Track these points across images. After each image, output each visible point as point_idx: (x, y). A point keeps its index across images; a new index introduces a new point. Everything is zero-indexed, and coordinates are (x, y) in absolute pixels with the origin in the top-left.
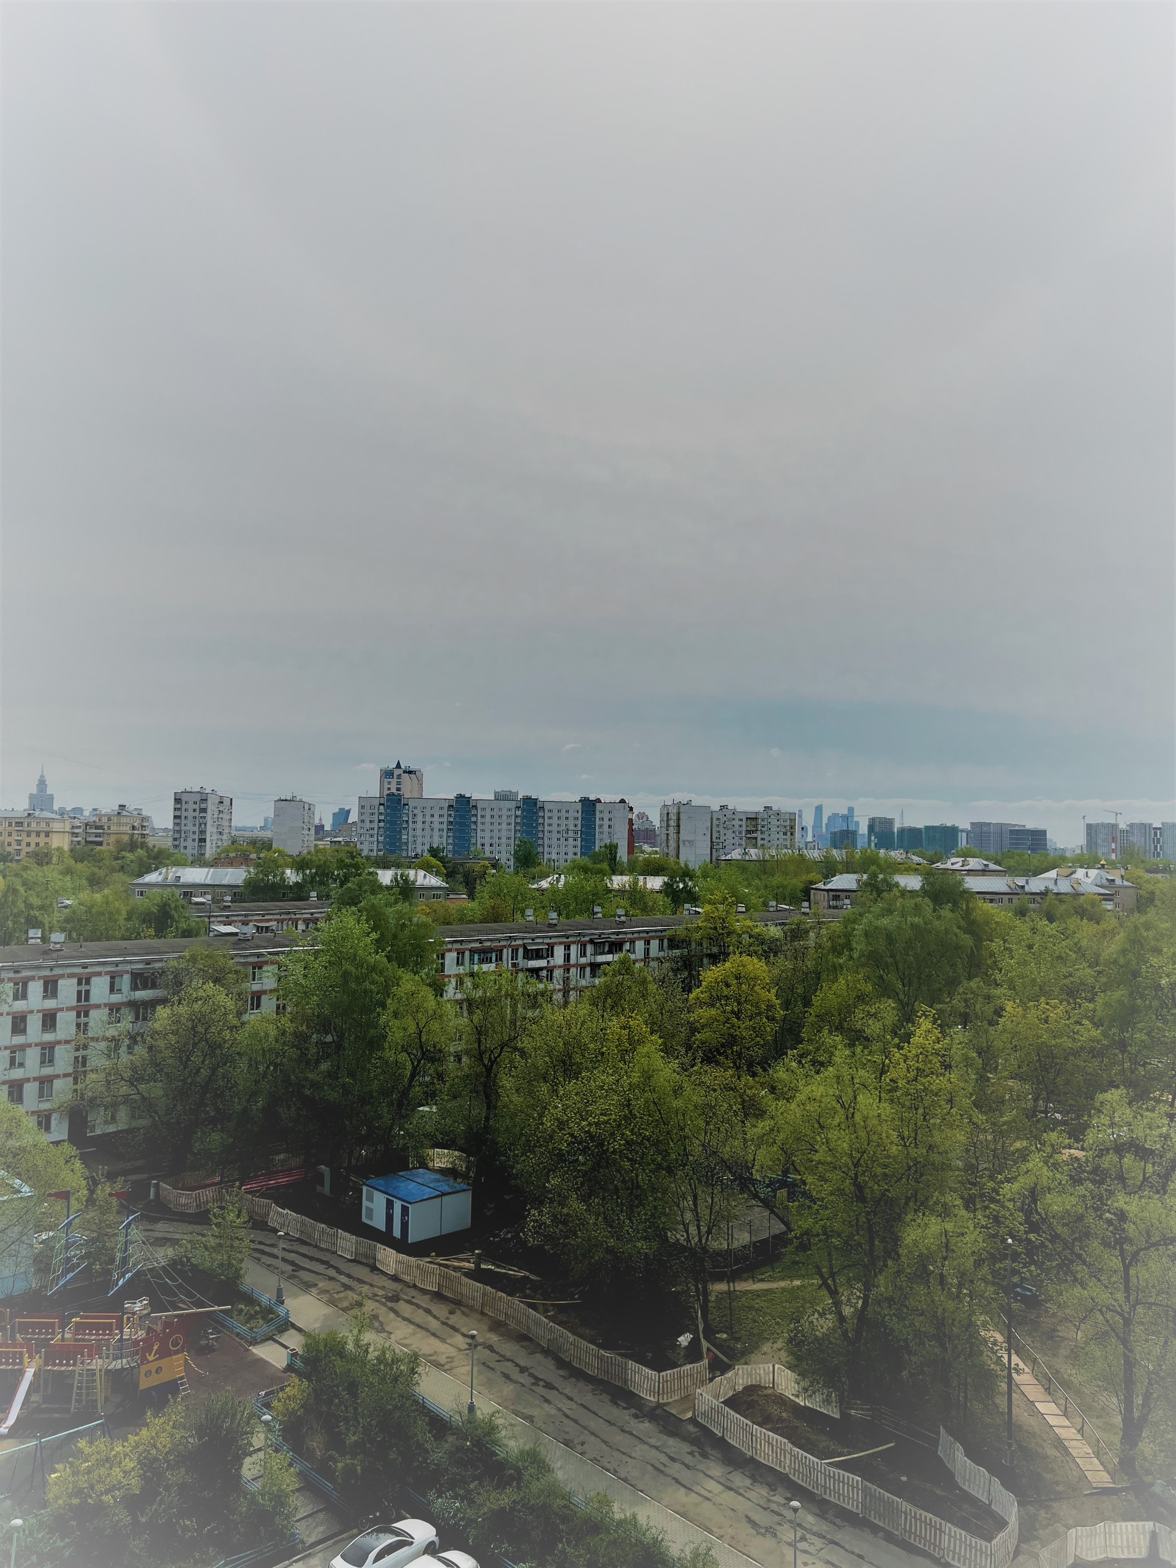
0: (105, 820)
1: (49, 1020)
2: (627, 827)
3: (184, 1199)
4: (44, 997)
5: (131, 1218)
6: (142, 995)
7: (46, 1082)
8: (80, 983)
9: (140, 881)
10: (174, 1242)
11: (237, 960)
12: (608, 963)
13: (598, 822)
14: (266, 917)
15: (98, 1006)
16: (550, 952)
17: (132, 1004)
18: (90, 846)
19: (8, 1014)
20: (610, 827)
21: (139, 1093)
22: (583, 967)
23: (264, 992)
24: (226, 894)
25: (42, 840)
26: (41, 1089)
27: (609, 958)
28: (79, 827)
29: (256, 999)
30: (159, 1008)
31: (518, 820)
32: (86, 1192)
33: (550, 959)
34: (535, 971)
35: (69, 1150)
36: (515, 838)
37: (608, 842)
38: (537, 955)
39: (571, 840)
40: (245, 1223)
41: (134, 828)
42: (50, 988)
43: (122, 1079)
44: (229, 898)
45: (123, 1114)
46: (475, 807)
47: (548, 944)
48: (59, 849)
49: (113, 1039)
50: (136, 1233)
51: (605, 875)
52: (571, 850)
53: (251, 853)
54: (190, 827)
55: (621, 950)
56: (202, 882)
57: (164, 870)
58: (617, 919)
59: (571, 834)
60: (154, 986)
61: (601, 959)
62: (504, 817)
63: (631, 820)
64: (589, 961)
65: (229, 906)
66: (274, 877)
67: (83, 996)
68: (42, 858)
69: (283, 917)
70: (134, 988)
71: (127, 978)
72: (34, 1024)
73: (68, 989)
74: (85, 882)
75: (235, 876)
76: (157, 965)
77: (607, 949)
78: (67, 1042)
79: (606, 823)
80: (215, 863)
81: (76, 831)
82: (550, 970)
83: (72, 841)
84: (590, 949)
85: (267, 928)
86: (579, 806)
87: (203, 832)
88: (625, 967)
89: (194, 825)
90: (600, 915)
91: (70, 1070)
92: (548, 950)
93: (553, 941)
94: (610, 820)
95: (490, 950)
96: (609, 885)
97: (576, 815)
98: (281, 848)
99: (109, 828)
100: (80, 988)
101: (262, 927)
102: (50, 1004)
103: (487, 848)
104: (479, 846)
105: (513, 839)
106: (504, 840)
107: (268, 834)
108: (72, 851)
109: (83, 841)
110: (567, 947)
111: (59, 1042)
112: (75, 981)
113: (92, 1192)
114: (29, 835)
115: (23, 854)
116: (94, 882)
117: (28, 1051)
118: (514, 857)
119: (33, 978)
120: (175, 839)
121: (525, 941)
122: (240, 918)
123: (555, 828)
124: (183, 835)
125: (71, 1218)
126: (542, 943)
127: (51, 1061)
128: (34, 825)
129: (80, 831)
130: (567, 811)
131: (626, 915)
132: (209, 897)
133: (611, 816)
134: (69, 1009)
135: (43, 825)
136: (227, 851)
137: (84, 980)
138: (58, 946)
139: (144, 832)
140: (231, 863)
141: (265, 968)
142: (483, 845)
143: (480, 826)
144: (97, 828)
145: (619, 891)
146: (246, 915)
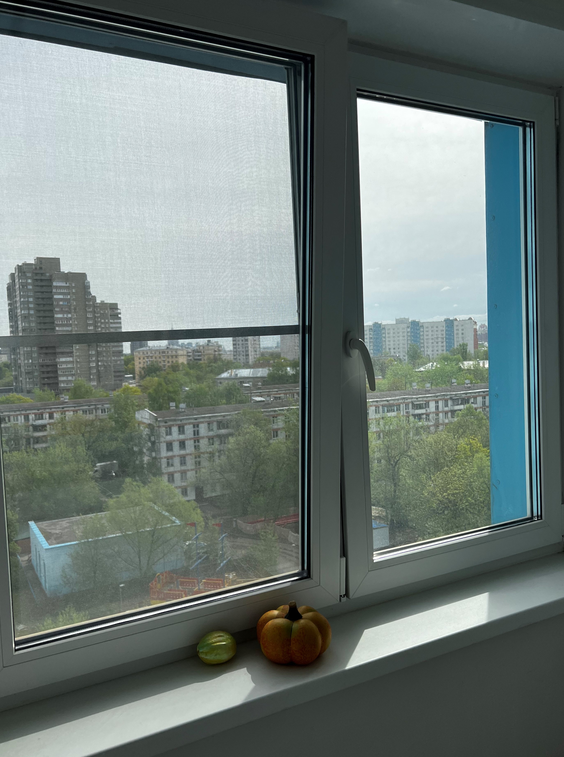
0: (201, 348)
1: (182, 444)
2: (473, 333)
3: (248, 528)
4: (179, 434)
5: (224, 535)
6: (223, 431)
7: (183, 473)
8: (194, 427)
9: (219, 377)
10: (245, 547)
11: (265, 414)
12: (460, 410)
13: (455, 332)
14: (280, 392)
15: (203, 438)
16: (427, 405)
17: (219, 436)
18: (196, 362)
19: (164, 442)
20: (462, 334)
21: (224, 478)
22: (446, 413)
23: (279, 429)
24: (258, 382)
25: (174, 360)
26: (182, 476)
27: (462, 407)
28: (190, 352)
29: (276, 433)
30: (230, 438)
31: (409, 334)
32: (204, 523)
33: (427, 409)
34: (419, 416)
35: (194, 504)
36: (408, 344)
37: (461, 343)
38: (420, 407)
39: (440, 344)
40: (276, 539)
41: (215, 351)
42: (181, 430)
43: (217, 472)
44: (260, 384)
45: (218, 488)
46: (384, 328)
47: (425, 401)
48: (183, 364)
49: (210, 453)
50: (227, 543)
51: (460, 361)
52: (440, 348)
53: (270, 360)
54: (241, 349)
55: (468, 403)
56: (248, 376)
57: (230, 371)
58: (466, 385)
59: (440, 340)
60: (227, 427)
61: (457, 408)
62: (401, 333)
63: (475, 330)
64: (450, 410)
65: (261, 388)
66: (282, 372)
67: (196, 433)
68: (175, 368)
69: (287, 391)
70: (219, 428)
71: (215, 424)
72: (176, 446)
73: (189, 430)
74: (195, 379)
75: (263, 372)
76: (228, 417)
77: (460, 402)
78: (191, 454)
79: (460, 332)
80: (254, 366)
81: (189, 354)
82: (428, 415)
83: (188, 360)
84: (450, 403)
85: (280, 397)
86: (444, 324)
87: (247, 351)
88: (470, 412)
89: (243, 348)
90: (456, 384)
91: (193, 467)
92: (425, 404)
93: (428, 399)
94: (463, 330)
95: (393, 405)
96: (462, 367)
97: (442, 328)
98: (285, 356)
99: (204, 352)
100: (194, 429)
101: (277, 397)
102: (182, 437)
103: (392, 351)
104: (387, 350)
105: (406, 344)
106: (401, 345)
107: (279, 350)
108: (188, 364)
109: (193, 359)
110: (437, 402)
111: (187, 455)
112: (192, 426)
113: (206, 523)
114: (168, 358)
115: (166, 367)
116: (199, 379)
117: (174, 459)
118: (408, 354)
119: (173, 425)
120: (234, 355)
121: (413, 400)
122: (266, 393)
123: (430, 337)
124: (238, 353)
125: (197, 535)
126: (422, 401)
127: (185, 463)
128: (170, 352)
129: (191, 354)
130: (437, 327)
131: (471, 383)
132: (251, 383)
133: (463, 327)
134: (190, 439)
135: (174, 353)
136: (259, 360)
137: (196, 426)
138: (183, 410)
139: (220, 353)
140: (262, 366)
141: (278, 417)
142: (390, 349)
143: (387, 339)
144: (198, 352)
145: (468, 370)
146: (269, 392)
